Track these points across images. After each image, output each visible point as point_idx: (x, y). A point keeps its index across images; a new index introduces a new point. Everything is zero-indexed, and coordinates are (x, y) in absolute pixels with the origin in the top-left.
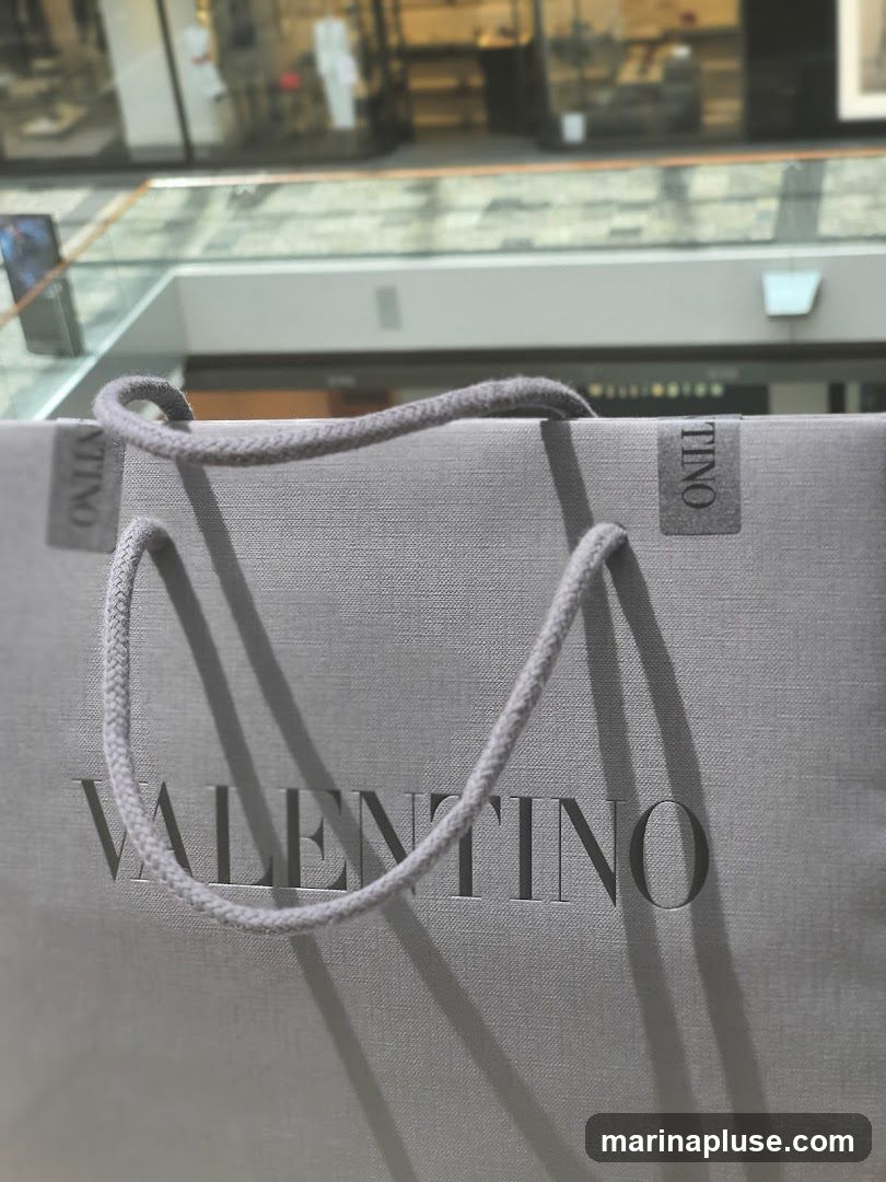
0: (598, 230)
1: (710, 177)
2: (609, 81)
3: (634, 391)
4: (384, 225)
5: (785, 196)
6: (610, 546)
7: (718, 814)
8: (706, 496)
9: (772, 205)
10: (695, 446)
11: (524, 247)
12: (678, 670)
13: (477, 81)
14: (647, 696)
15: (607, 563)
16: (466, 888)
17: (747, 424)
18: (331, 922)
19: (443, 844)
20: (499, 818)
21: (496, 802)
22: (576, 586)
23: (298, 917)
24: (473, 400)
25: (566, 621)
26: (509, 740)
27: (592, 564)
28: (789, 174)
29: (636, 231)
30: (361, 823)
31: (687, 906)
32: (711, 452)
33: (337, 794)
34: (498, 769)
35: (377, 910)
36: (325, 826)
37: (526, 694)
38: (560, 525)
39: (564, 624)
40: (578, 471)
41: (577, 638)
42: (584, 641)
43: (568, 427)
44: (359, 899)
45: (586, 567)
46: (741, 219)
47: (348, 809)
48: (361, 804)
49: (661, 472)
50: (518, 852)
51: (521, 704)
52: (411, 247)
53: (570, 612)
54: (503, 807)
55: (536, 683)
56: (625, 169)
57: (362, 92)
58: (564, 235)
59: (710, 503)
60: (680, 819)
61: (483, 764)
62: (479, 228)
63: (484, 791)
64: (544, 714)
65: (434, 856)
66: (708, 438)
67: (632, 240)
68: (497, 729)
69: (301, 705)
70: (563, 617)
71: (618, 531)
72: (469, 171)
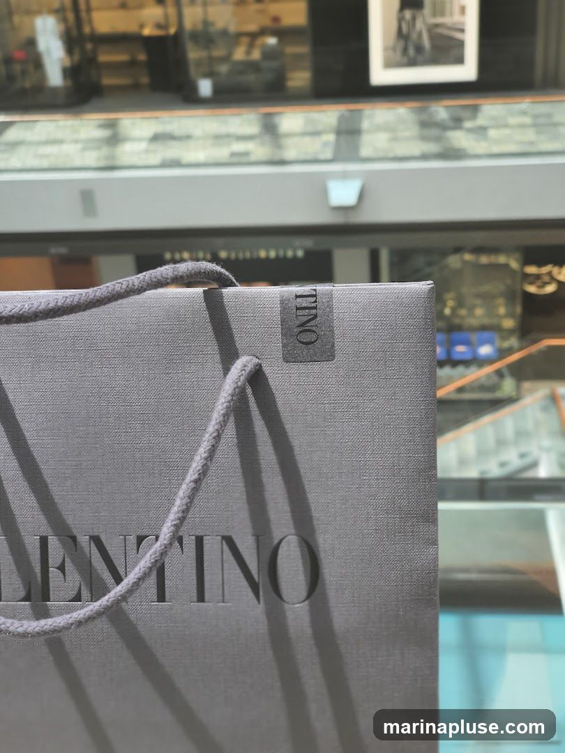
0: (223, 153)
1: (292, 120)
2: (226, 59)
3: (248, 255)
4: (84, 149)
5: (339, 132)
6: (250, 372)
7: (324, 542)
8: (313, 337)
9: (331, 137)
10: (304, 305)
11: (176, 164)
12: (297, 450)
13: (142, 57)
14: (277, 468)
15: (248, 382)
16: (161, 597)
17: (337, 291)
18: (73, 627)
19: (148, 570)
20: (182, 550)
21: (180, 540)
22: (230, 398)
23: (51, 625)
24: (159, 277)
25: (224, 421)
26: (189, 500)
27: (239, 384)
28: (341, 119)
29: (247, 154)
30: (91, 557)
31: (307, 602)
32: (315, 308)
33: (74, 539)
34: (182, 520)
35: (104, 618)
36: (66, 560)
37: (199, 470)
38: (217, 357)
39: (222, 423)
40: (228, 322)
41: (230, 431)
42: (234, 433)
43: (221, 293)
44: (92, 611)
45: (236, 386)
46: (312, 146)
47: (82, 548)
48: (90, 544)
49: (283, 321)
50: (195, 572)
51: (196, 476)
52: (102, 164)
53: (226, 416)
54: (184, 542)
55: (205, 462)
56: (239, 115)
57: (68, 63)
58: (201, 156)
59: (315, 341)
60: (301, 547)
61: (172, 517)
62: (147, 151)
63: (174, 535)
64: (211, 481)
65: (141, 579)
66: (313, 299)
67: (244, 159)
68: (181, 493)
69: (49, 481)
70: (221, 419)
71: (256, 361)
72: (139, 115)
